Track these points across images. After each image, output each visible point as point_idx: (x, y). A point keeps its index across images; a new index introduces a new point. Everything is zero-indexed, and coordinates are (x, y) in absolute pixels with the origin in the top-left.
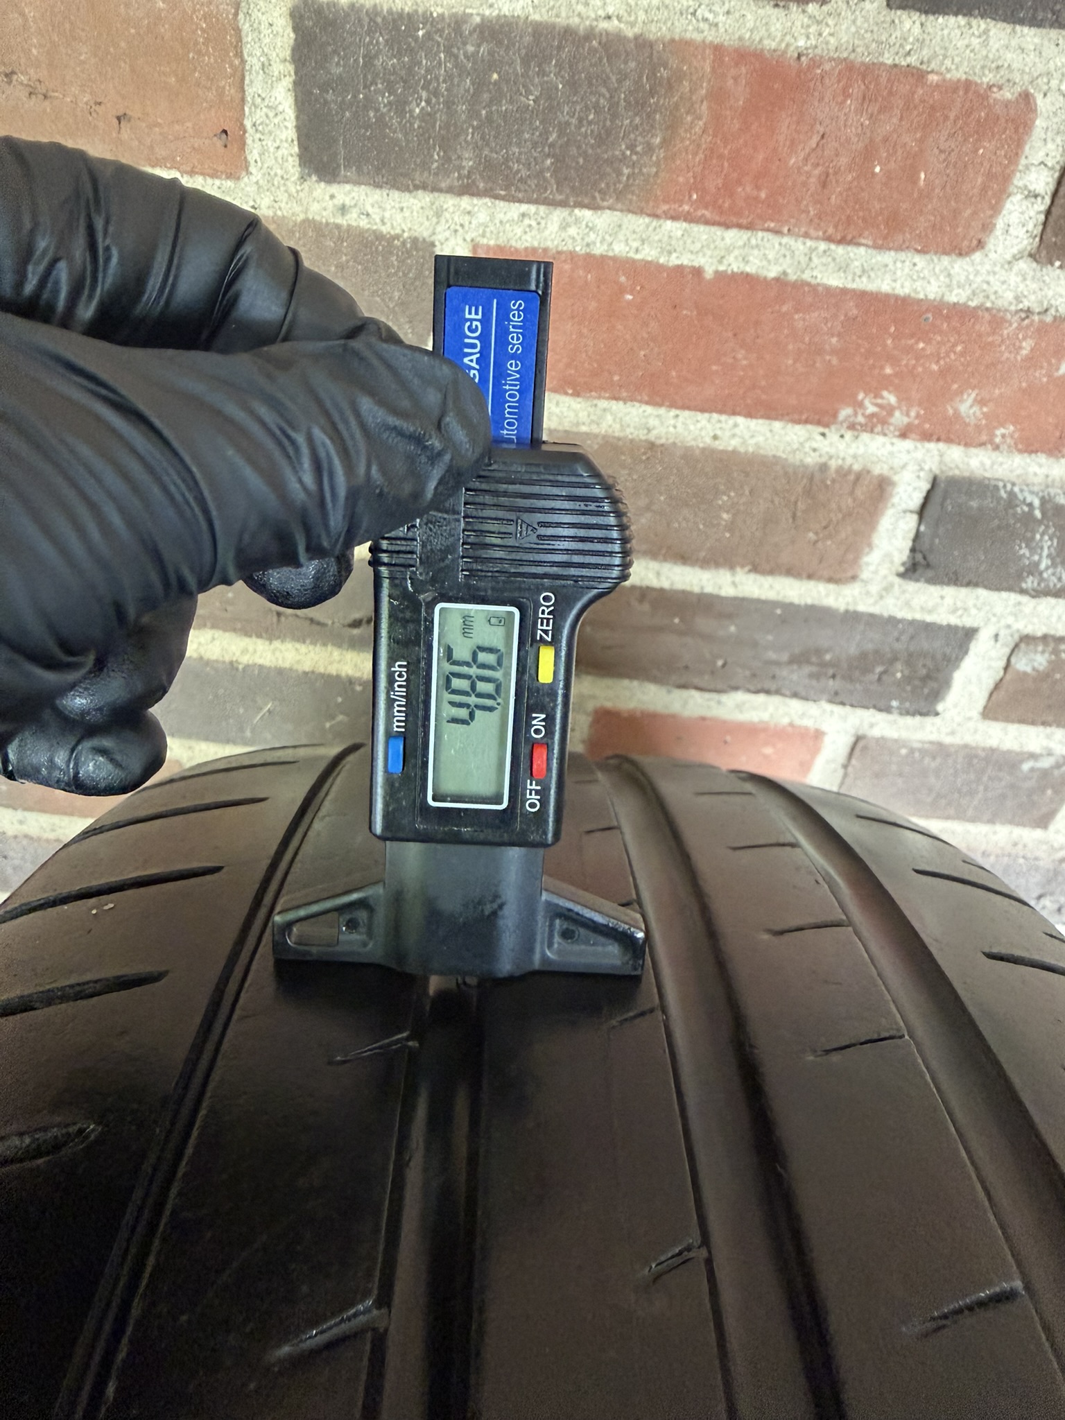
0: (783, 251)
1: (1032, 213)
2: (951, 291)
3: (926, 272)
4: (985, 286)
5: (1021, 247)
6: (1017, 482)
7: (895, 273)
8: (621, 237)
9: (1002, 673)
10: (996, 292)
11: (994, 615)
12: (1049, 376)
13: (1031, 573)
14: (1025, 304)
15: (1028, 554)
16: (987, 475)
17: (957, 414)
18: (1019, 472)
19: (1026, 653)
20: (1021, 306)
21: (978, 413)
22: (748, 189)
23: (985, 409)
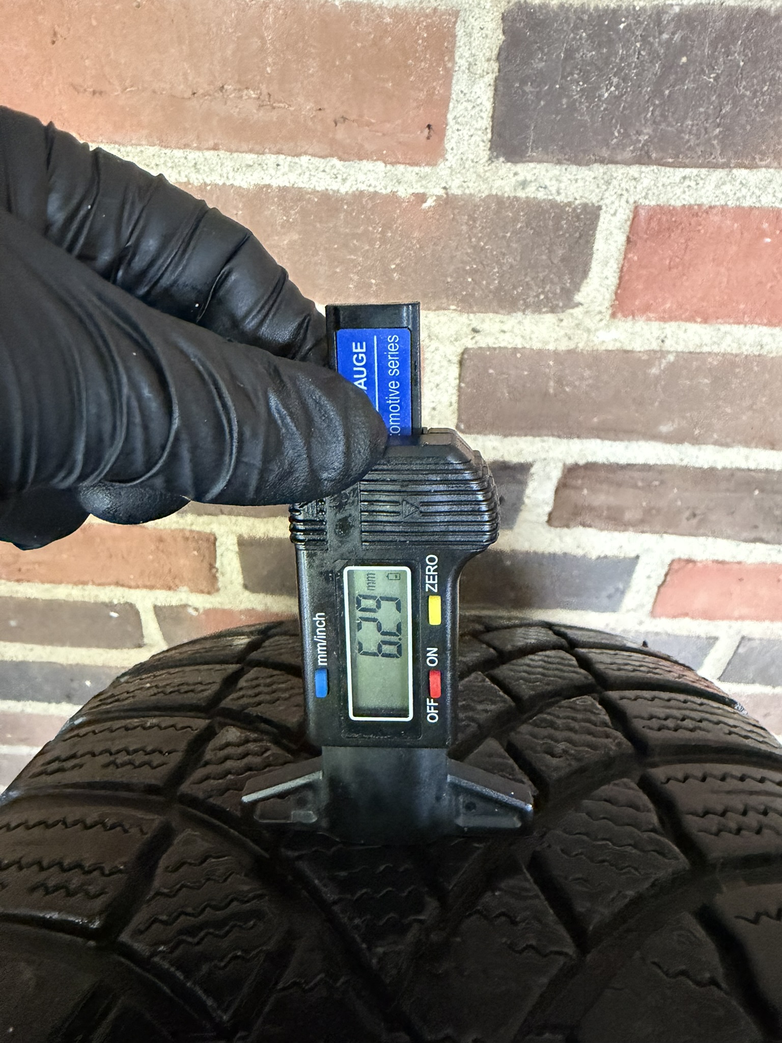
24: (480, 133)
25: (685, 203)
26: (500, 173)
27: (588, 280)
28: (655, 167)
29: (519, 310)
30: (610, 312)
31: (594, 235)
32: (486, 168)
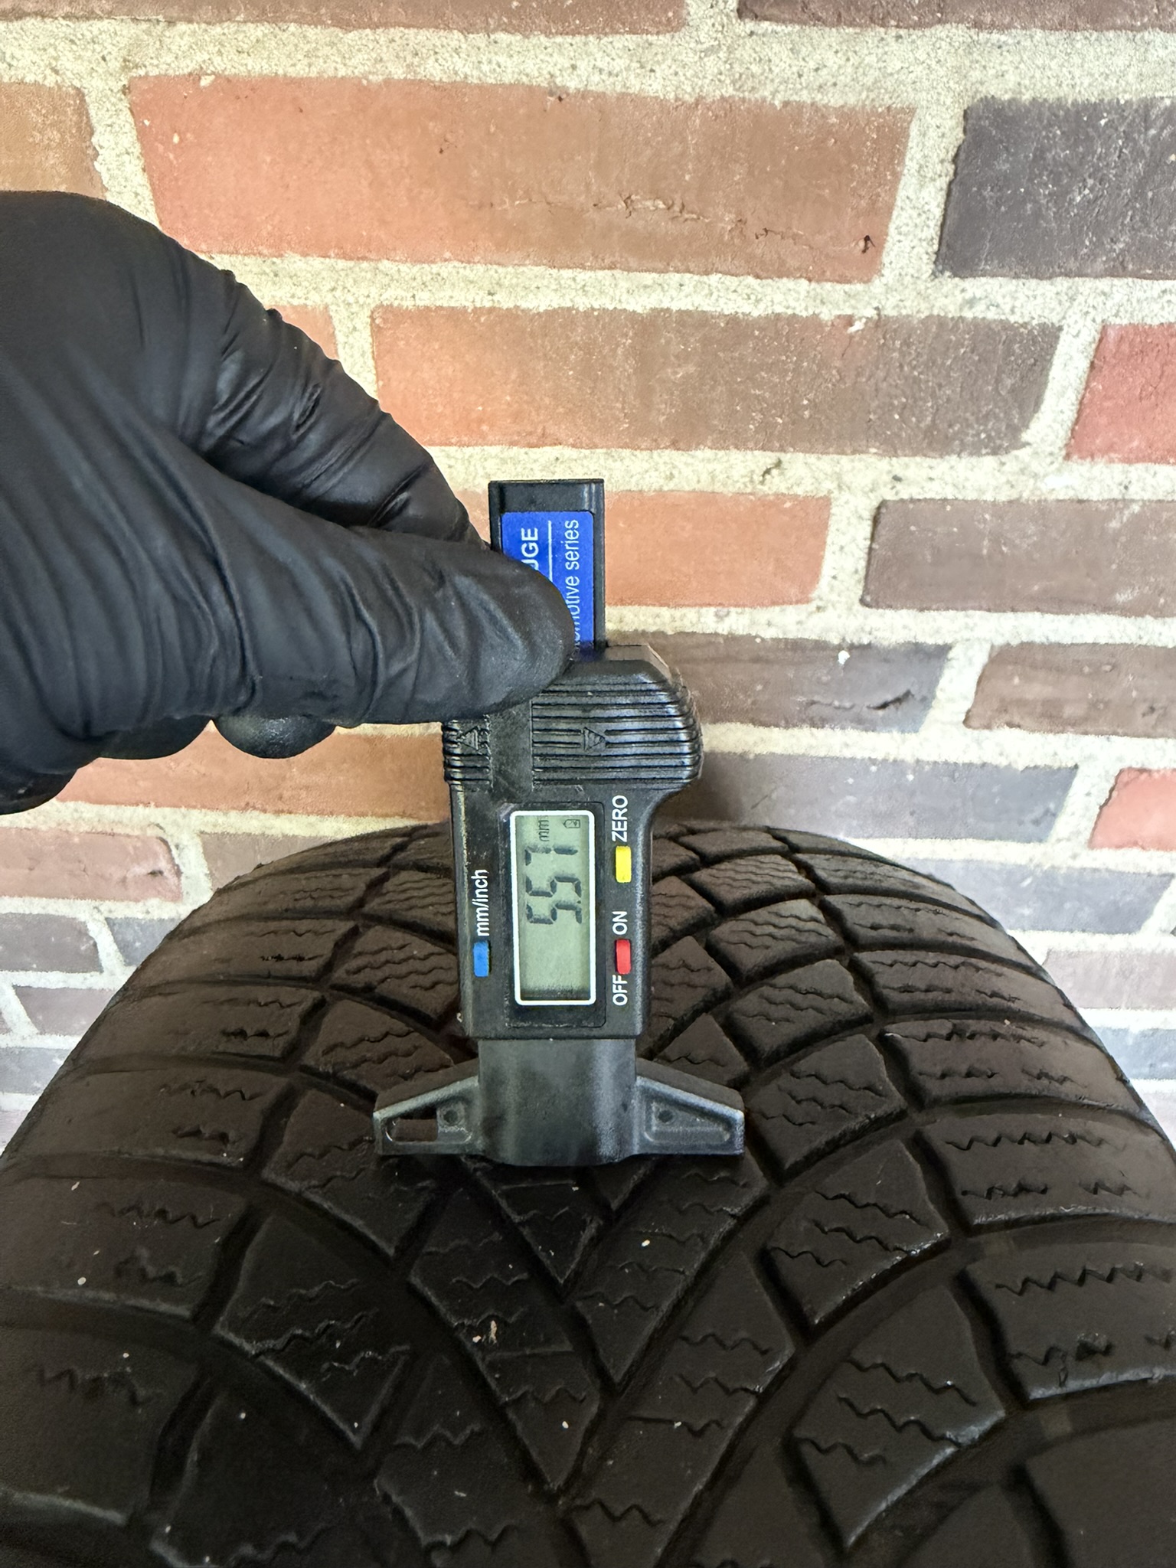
24: (924, 244)
25: (1163, 321)
26: (945, 290)
27: (1039, 415)
28: (1130, 279)
29: (953, 452)
30: (1064, 453)
31: (1050, 361)
32: (929, 285)
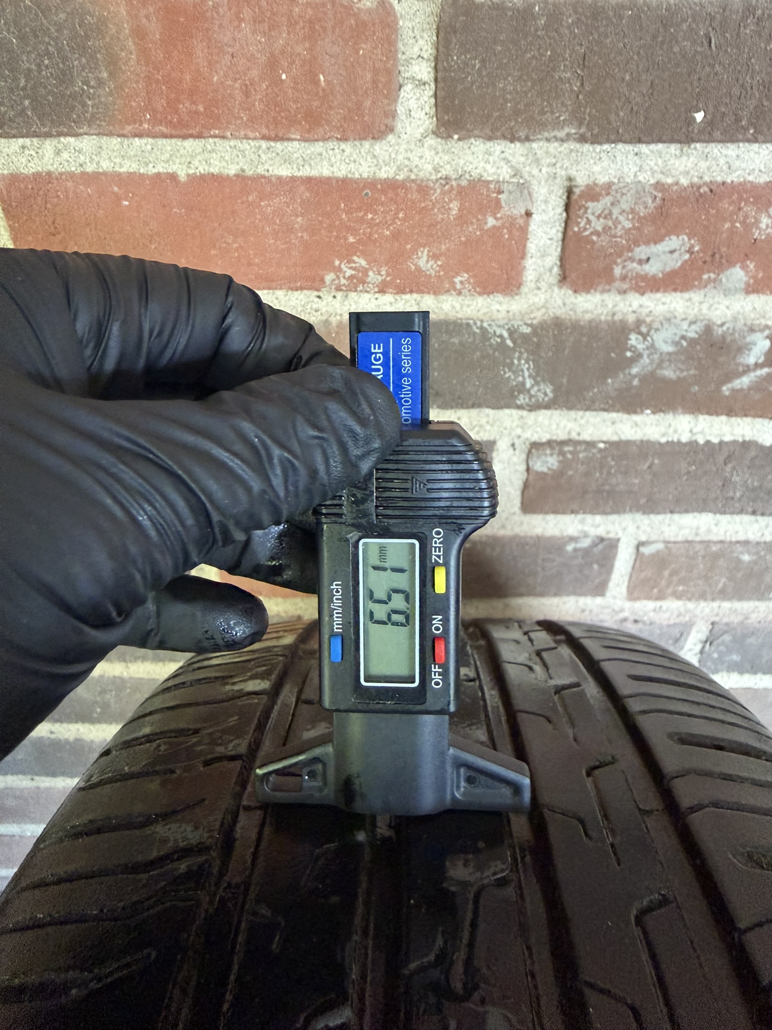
0: (235, 152)
1: (426, 99)
2: (380, 170)
3: (355, 156)
4: (407, 162)
5: (424, 126)
6: (484, 318)
7: (329, 159)
8: (104, 154)
9: (526, 474)
10: (416, 166)
11: (505, 428)
12: (481, 230)
13: (520, 392)
14: (443, 173)
15: (513, 377)
16: (460, 316)
17: (418, 269)
18: (484, 310)
19: (538, 457)
20: (440, 175)
21: (434, 266)
22: (187, 104)
23: (439, 263)
